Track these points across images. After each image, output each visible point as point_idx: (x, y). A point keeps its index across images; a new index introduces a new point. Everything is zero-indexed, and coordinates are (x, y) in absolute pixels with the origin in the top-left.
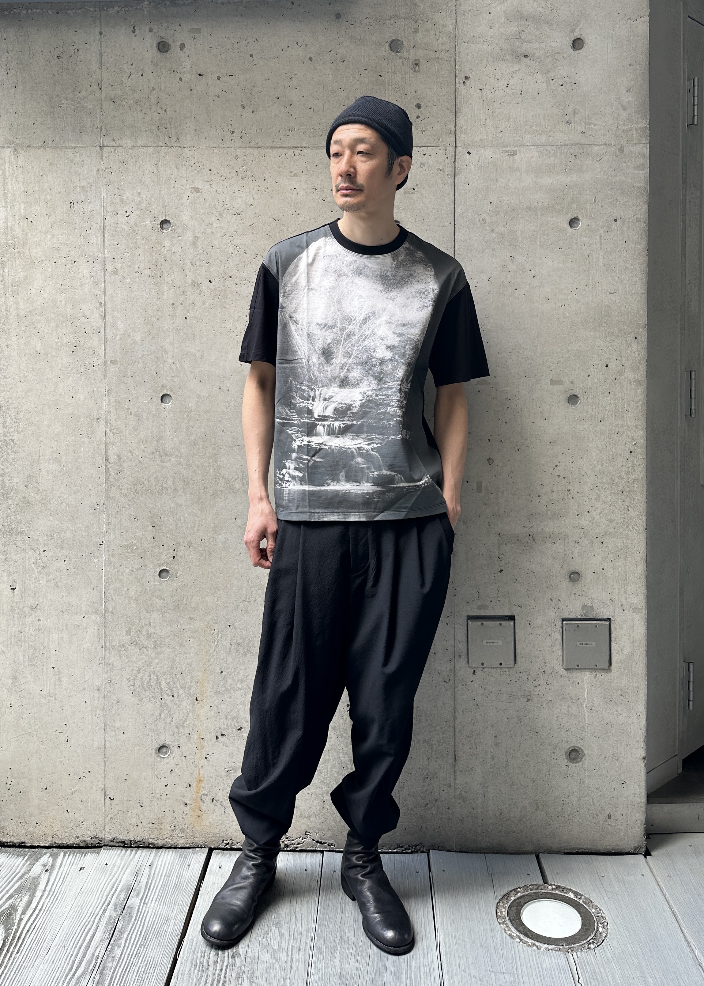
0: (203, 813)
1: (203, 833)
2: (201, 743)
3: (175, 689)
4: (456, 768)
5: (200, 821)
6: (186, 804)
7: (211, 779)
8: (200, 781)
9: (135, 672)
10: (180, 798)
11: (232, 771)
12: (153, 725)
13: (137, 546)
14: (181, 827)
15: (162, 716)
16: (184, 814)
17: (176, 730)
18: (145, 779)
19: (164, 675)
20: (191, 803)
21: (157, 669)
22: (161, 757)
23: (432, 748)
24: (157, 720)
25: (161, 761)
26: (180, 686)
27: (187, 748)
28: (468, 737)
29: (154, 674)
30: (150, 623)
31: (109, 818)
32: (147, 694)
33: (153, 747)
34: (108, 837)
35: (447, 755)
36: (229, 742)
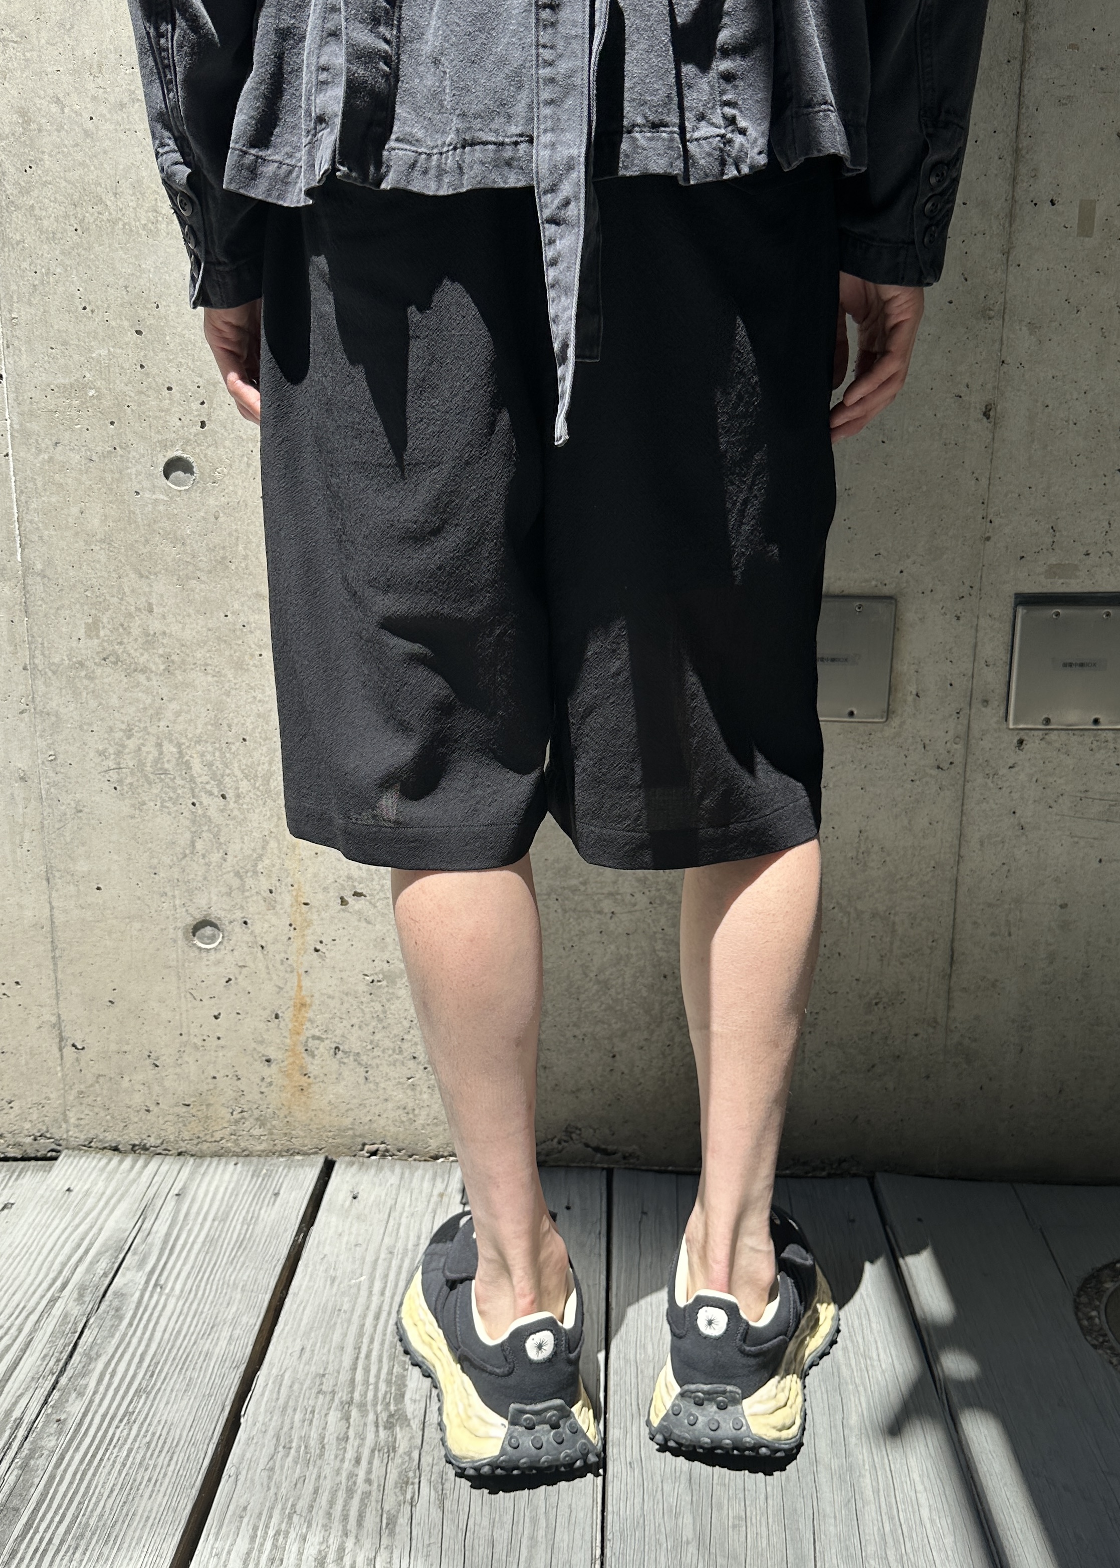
0: (310, 1080)
1: (313, 1127)
2: (301, 913)
3: (227, 779)
4: (954, 979)
5: (304, 1099)
6: (268, 1061)
7: (330, 1000)
8: (303, 1005)
9: (119, 735)
10: (253, 1045)
11: (384, 983)
12: (176, 870)
13: (98, 390)
14: (257, 1113)
15: (199, 845)
16: (264, 1084)
17: (236, 883)
18: (161, 1001)
19: (198, 742)
20: (280, 1057)
21: (179, 727)
22: (200, 949)
23: (894, 931)
24: (185, 856)
25: (201, 959)
26: (242, 772)
27: (266, 925)
28: (990, 905)
29: (171, 741)
30: (150, 604)
31: (74, 1092)
32: (155, 791)
33: (179, 925)
34: (79, 1136)
35: (931, 948)
36: (373, 911)
